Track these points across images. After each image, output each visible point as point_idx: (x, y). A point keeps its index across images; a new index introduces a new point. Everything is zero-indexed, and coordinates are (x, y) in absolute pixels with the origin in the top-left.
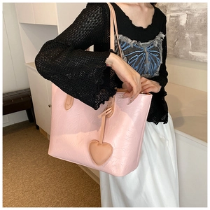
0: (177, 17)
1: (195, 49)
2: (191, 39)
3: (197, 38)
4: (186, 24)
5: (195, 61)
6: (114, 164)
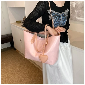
0: (72, 4)
2: (77, 13)
3: (79, 12)
4: (75, 7)
5: (79, 21)
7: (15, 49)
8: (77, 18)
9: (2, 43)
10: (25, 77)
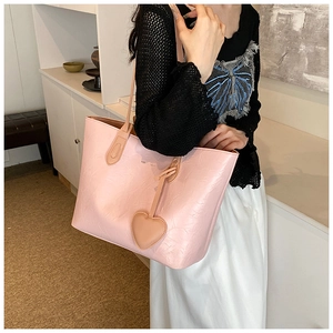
0: (290, 16)
1: (313, 70)
2: (308, 54)
3: (317, 53)
4: (303, 29)
5: (311, 88)
6: (171, 249)
8: (305, 75)
9: (8, 146)
10: (84, 293)
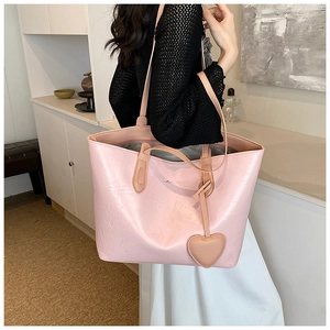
0: (272, 23)
1: (299, 71)
3: (301, 55)
4: (286, 34)
5: (298, 89)
7: (49, 201)
8: (292, 77)
